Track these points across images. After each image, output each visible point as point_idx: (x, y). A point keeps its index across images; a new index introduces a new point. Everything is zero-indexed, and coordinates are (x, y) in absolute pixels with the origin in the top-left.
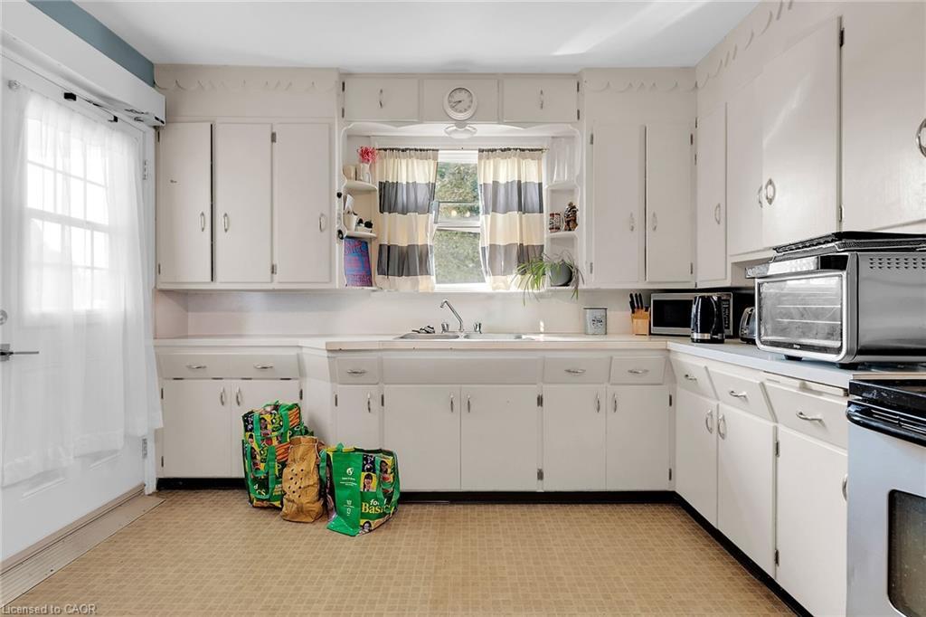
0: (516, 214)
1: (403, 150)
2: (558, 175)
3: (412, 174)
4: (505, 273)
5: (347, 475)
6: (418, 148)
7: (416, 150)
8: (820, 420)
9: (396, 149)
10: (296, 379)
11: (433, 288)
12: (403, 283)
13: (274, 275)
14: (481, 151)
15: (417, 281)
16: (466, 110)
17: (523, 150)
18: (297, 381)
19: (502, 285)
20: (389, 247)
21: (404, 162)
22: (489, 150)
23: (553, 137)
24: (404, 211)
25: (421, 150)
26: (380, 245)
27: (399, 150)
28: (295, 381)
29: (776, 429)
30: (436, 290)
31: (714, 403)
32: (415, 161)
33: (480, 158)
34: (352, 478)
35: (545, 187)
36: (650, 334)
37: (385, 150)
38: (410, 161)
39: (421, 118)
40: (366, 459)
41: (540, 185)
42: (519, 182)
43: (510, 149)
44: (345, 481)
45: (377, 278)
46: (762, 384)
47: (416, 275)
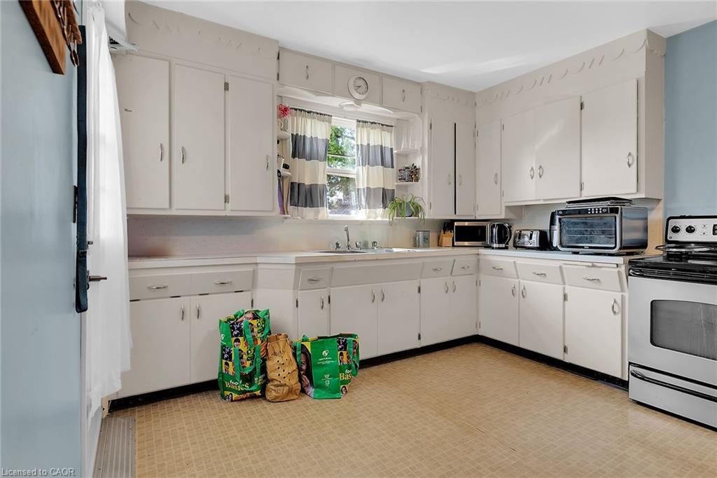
0: (381, 167)
1: (308, 112)
2: (404, 145)
3: (315, 131)
4: (375, 207)
5: (323, 357)
6: (318, 112)
7: (317, 113)
8: (598, 280)
9: (303, 110)
10: (249, 291)
11: (328, 216)
12: (308, 212)
13: (226, 204)
14: (359, 121)
15: (318, 212)
16: (363, 94)
17: (383, 125)
18: (250, 293)
19: (373, 215)
20: (299, 184)
21: (309, 121)
22: (363, 122)
23: (398, 119)
24: (310, 159)
25: (320, 114)
26: (292, 183)
27: (305, 111)
28: (247, 293)
29: (564, 288)
30: (329, 218)
31: (517, 280)
32: (317, 121)
33: (358, 126)
34: (327, 358)
35: (395, 152)
36: (453, 246)
37: (296, 109)
38: (313, 121)
39: (333, 93)
40: (339, 342)
41: (392, 149)
42: (381, 146)
43: (375, 123)
44: (322, 361)
45: (290, 208)
46: (560, 267)
47: (318, 207)
